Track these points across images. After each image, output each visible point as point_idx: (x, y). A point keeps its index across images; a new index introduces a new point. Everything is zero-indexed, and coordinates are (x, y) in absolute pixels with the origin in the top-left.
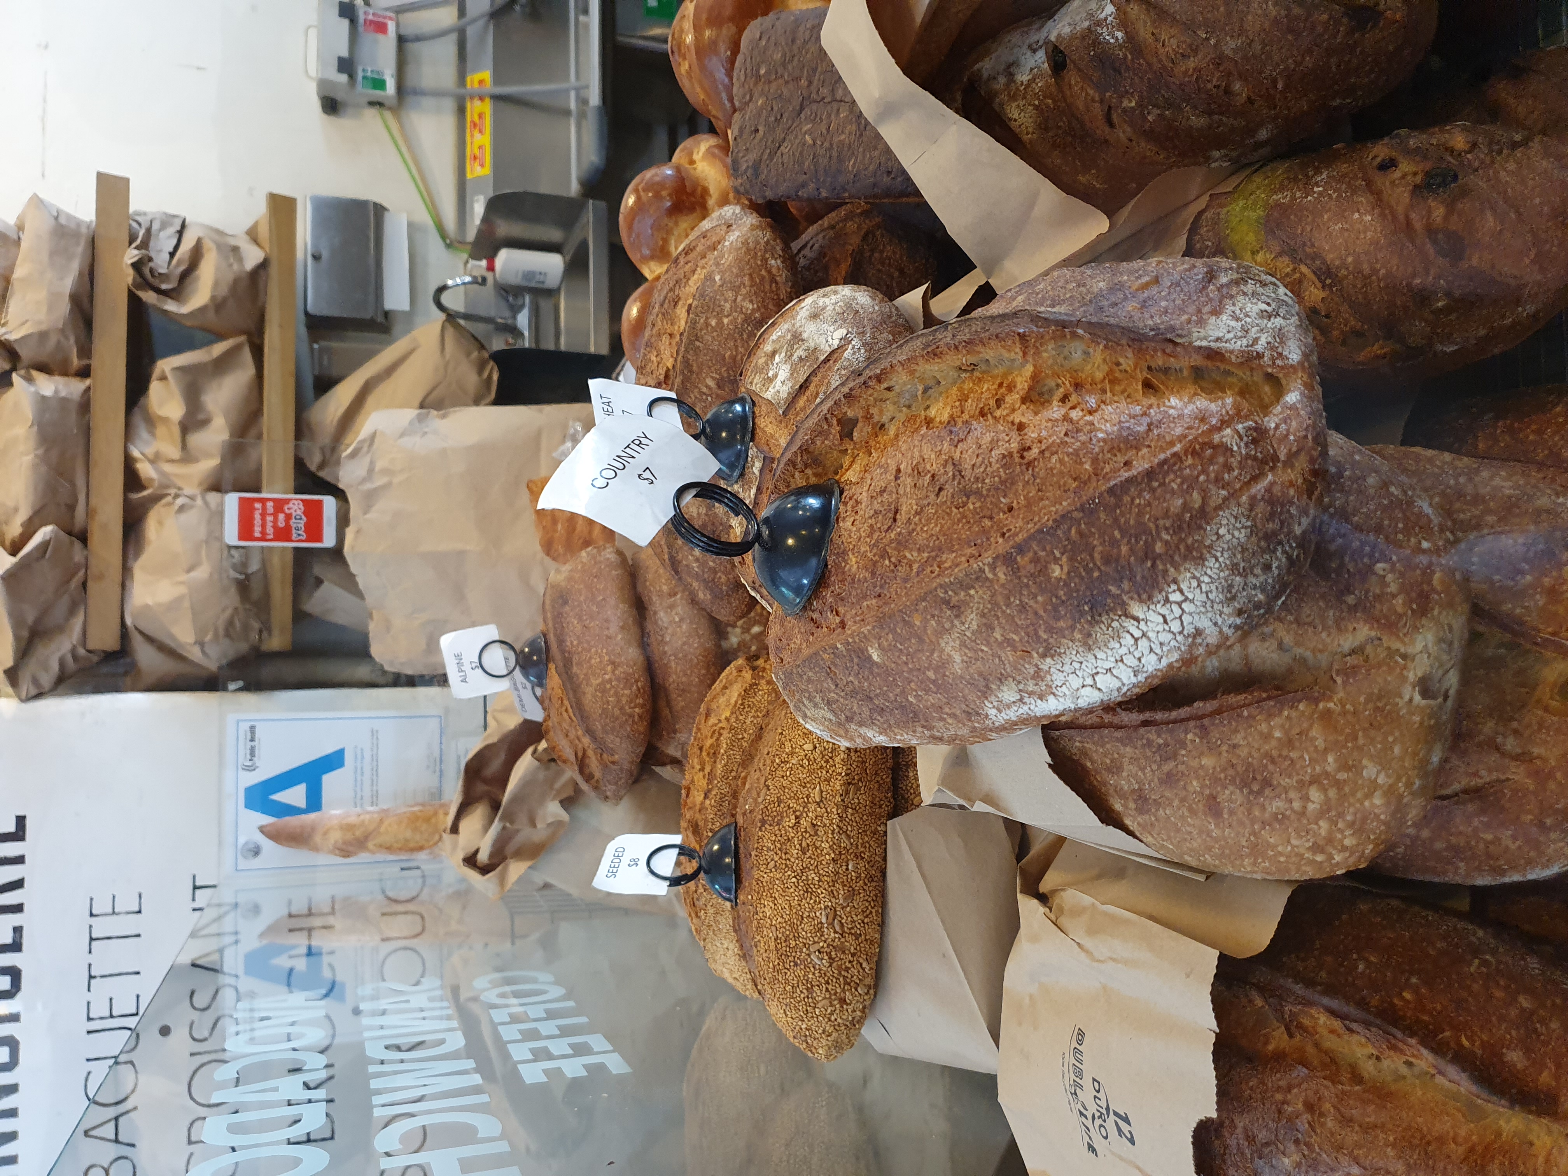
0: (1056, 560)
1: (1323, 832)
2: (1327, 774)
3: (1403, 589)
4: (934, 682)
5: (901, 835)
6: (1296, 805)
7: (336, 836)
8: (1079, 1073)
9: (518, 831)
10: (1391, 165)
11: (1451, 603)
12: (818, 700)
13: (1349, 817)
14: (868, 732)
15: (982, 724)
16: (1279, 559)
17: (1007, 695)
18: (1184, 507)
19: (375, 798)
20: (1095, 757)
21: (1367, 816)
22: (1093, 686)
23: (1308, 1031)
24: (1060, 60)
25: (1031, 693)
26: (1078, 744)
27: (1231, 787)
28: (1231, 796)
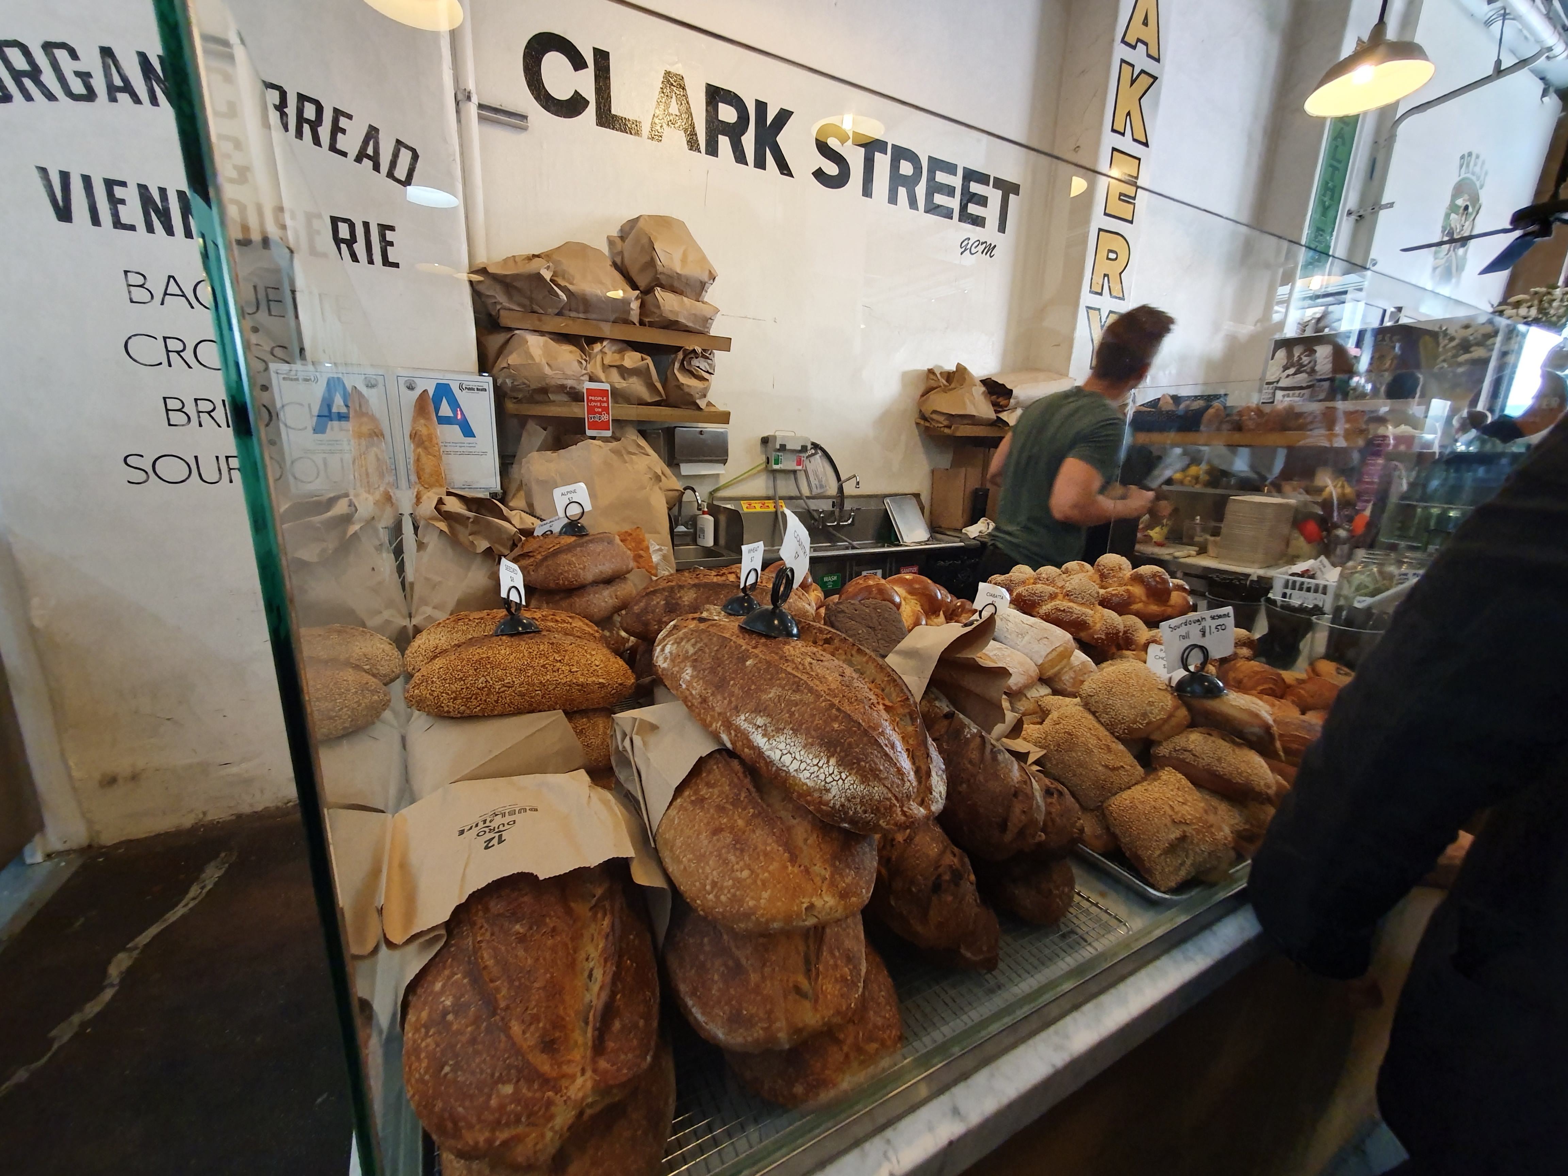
0: (841, 724)
1: (725, 884)
2: (758, 875)
3: (848, 885)
4: (750, 689)
5: (554, 718)
6: (737, 867)
7: (424, 431)
8: (511, 814)
9: (467, 527)
10: (955, 855)
11: (845, 908)
12: (699, 645)
13: (738, 893)
14: (689, 671)
15: (731, 715)
16: (869, 816)
17: (760, 721)
18: (881, 771)
19: (448, 453)
20: (711, 776)
21: (741, 901)
22: (783, 754)
23: (594, 918)
24: (949, 716)
25: (766, 730)
26: (715, 767)
27: (732, 836)
28: (727, 837)
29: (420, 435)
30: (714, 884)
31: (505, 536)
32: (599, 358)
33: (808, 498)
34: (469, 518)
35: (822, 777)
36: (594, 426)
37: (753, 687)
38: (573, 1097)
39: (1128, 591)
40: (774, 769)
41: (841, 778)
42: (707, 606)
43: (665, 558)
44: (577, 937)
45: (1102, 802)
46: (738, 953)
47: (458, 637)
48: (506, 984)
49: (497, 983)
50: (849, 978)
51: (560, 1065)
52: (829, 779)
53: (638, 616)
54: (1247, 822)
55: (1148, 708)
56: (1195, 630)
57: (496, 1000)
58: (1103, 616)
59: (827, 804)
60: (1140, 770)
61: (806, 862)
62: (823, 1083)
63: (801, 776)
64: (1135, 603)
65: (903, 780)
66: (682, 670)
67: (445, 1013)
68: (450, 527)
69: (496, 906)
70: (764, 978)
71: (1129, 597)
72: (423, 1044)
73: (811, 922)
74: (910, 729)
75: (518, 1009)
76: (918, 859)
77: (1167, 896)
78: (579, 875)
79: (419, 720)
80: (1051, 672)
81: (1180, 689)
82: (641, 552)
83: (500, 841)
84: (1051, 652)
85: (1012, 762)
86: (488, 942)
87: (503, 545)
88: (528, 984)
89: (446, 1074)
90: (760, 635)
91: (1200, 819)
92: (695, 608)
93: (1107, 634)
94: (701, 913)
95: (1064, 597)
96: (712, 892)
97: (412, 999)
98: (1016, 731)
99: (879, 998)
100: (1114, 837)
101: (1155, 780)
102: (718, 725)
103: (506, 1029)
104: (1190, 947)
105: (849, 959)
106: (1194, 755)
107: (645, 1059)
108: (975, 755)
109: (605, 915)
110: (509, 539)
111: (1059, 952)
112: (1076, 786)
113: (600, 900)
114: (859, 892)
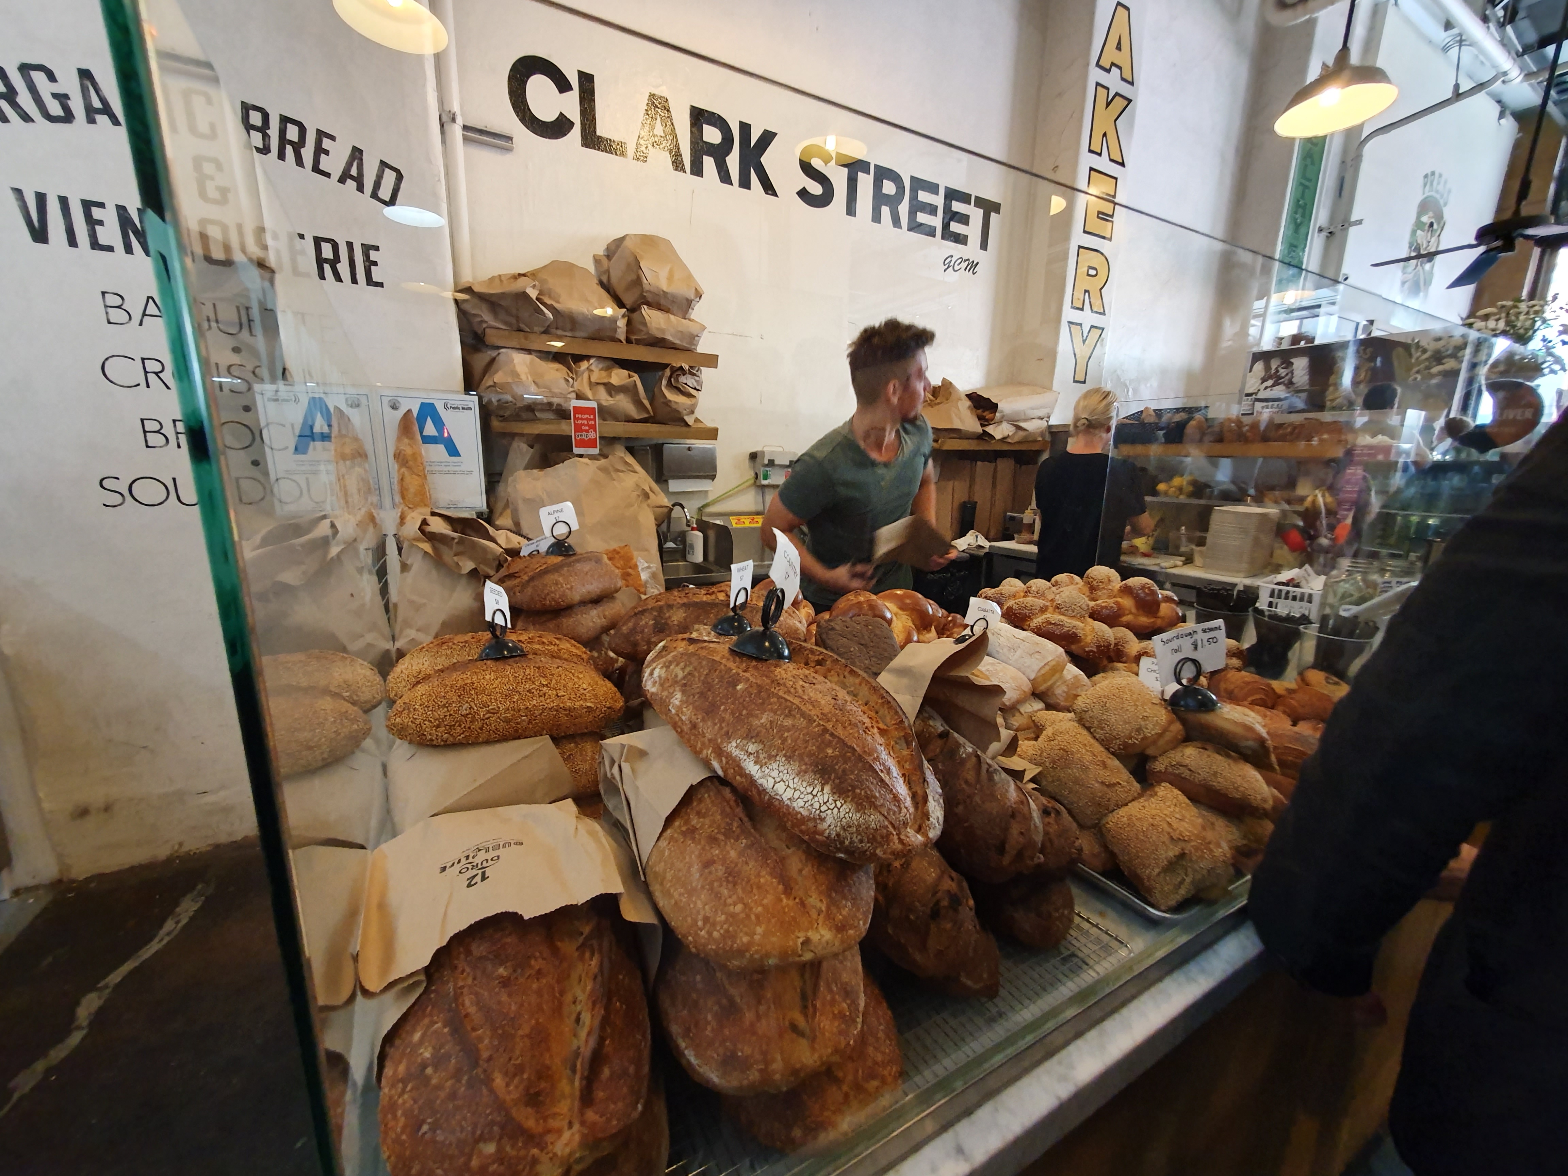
0: (834, 749)
1: (718, 919)
2: (751, 909)
3: (844, 917)
4: (741, 714)
5: (541, 744)
6: (729, 901)
7: (409, 451)
8: (495, 848)
9: (451, 547)
10: (952, 879)
11: (842, 941)
12: (688, 669)
13: (731, 929)
14: (678, 695)
15: (722, 742)
16: (866, 846)
17: (752, 748)
18: (875, 797)
19: (432, 473)
20: (702, 806)
21: (733, 937)
22: (775, 783)
23: (581, 958)
24: (944, 735)
25: (758, 757)
26: (706, 795)
27: (724, 868)
28: (719, 870)
29: (404, 455)
30: (706, 920)
31: (490, 557)
32: (586, 375)
34: (453, 539)
35: (817, 805)
36: (582, 444)
37: (744, 712)
38: (559, 1153)
39: (1117, 603)
40: (767, 797)
41: (836, 806)
42: (696, 626)
43: (654, 576)
44: (563, 978)
45: (1099, 820)
46: (732, 991)
47: (442, 662)
48: (488, 1033)
49: (480, 1032)
50: (848, 1014)
51: (545, 1119)
52: (824, 808)
53: (627, 636)
54: (1245, 837)
55: (1142, 723)
56: (1187, 643)
57: (478, 1050)
58: (1094, 629)
59: (821, 833)
60: (1137, 786)
61: (801, 893)
62: (821, 1126)
63: (795, 804)
64: (1124, 615)
65: (899, 806)
66: (671, 695)
67: (424, 1066)
68: (435, 548)
69: (479, 949)
70: (759, 1017)
71: (1119, 609)
72: (400, 1101)
73: (808, 956)
74: (905, 752)
75: (502, 1060)
76: (915, 885)
77: (1167, 915)
78: (566, 913)
79: (401, 749)
80: (1043, 688)
81: (1174, 703)
82: (630, 571)
83: (484, 878)
84: (1043, 667)
85: (1009, 782)
86: (470, 987)
87: (488, 567)
88: (513, 1032)
89: (425, 1133)
90: (751, 658)
91: (1198, 836)
92: (684, 628)
93: (1098, 647)
94: (693, 950)
95: (1054, 610)
96: (704, 928)
97: (391, 1051)
98: (1012, 748)
99: (878, 1032)
100: (1112, 855)
101: (1151, 796)
102: (710, 751)
103: (488, 1081)
104: (1192, 968)
105: (848, 993)
106: (1190, 770)
107: (636, 1108)
108: (970, 776)
109: (592, 955)
110: (494, 559)
111: (1060, 976)
112: (1072, 804)
113: (587, 939)
114: (856, 924)
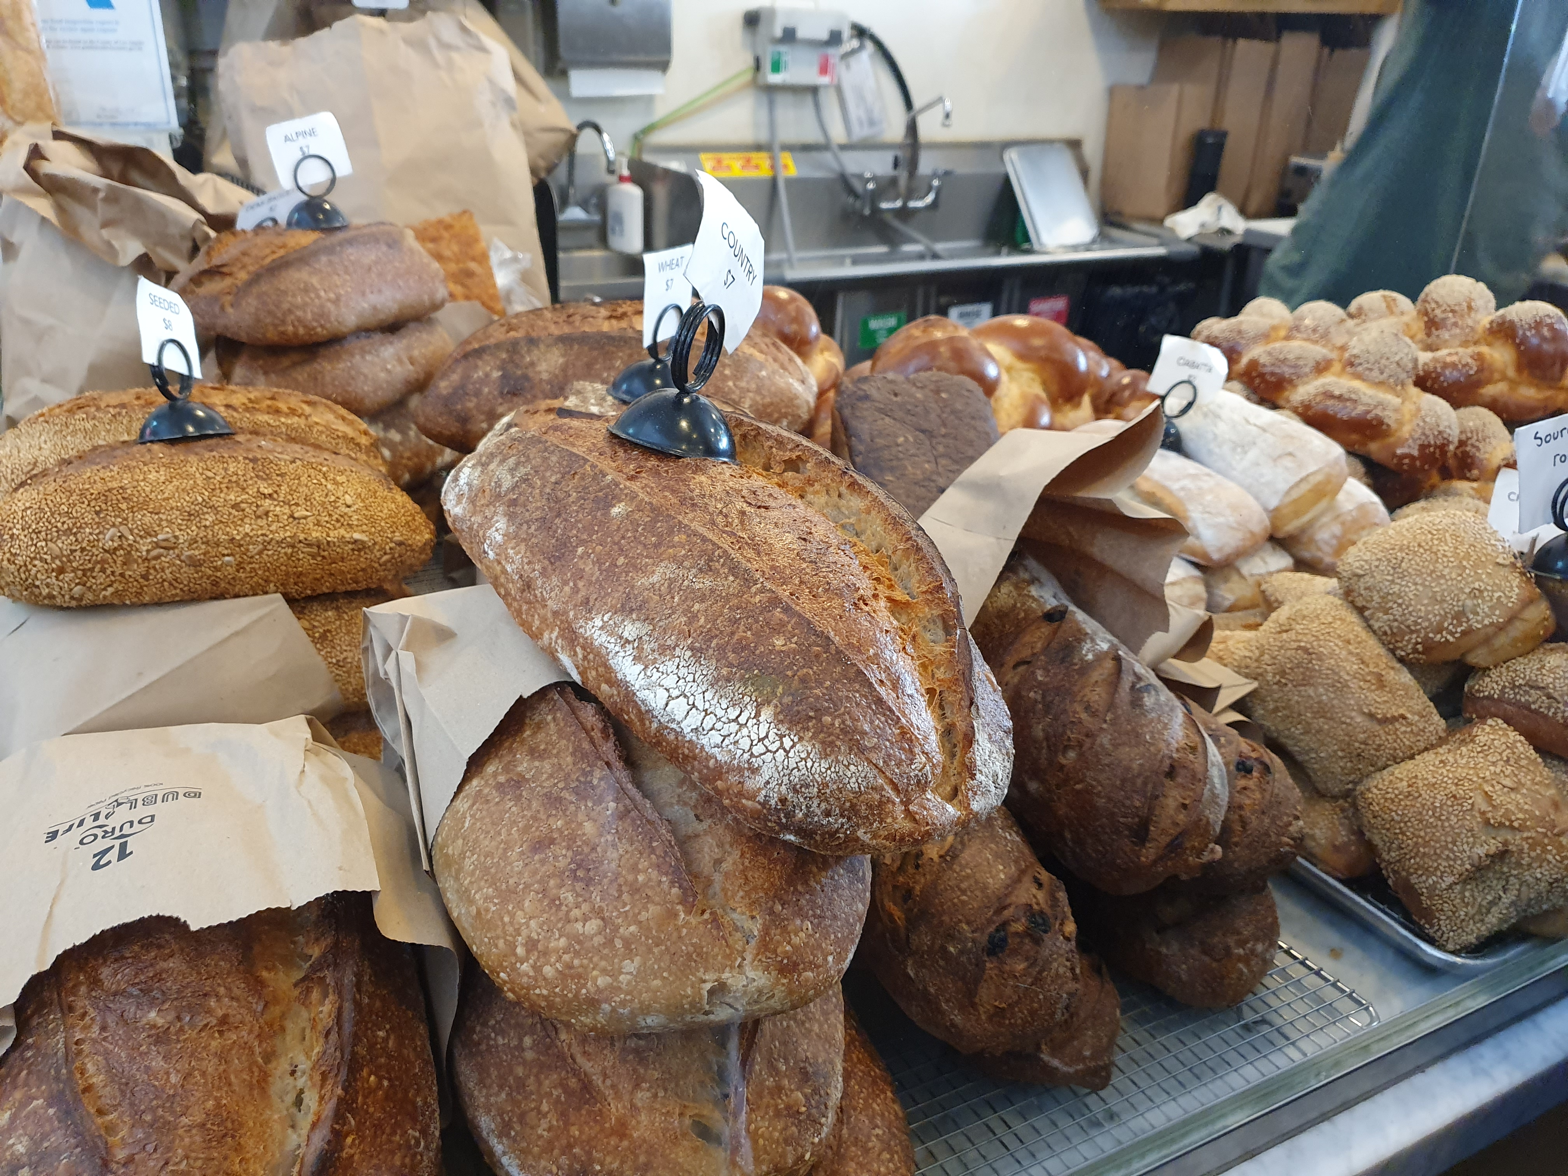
0: (789, 639)
1: (553, 944)
2: (616, 929)
3: (796, 948)
4: (614, 565)
5: (266, 610)
6: (576, 913)
8: (148, 801)
9: (93, 208)
10: (1040, 885)
11: (790, 992)
12: (522, 471)
13: (576, 962)
14: (501, 523)
15: (576, 618)
16: (836, 822)
17: (630, 630)
18: (864, 733)
19: (57, 45)
20: (541, 736)
21: (581, 977)
22: (670, 698)
23: (304, 1000)
24: (1056, 616)
25: (640, 649)
26: (550, 717)
27: (570, 854)
28: (561, 856)
30: (531, 945)
31: (173, 230)
33: (843, 147)
34: (96, 190)
35: (745, 744)
37: (621, 561)
39: (1479, 357)
40: (655, 725)
41: (782, 746)
42: (579, 385)
43: (526, 278)
44: (270, 1032)
45: (1355, 783)
46: (586, 1065)
47: (77, 444)
48: (127, 1118)
49: (111, 1117)
50: (805, 1110)
52: (758, 749)
53: (447, 402)
55: (1469, 603)
57: (108, 1148)
58: (1419, 410)
59: (752, 797)
60: (1438, 722)
61: (715, 903)
63: (704, 741)
64: (1489, 381)
65: (913, 751)
66: (488, 522)
68: (60, 210)
69: (113, 976)
70: (635, 1110)
71: (1480, 370)
73: (722, 1014)
74: (939, 649)
75: (152, 1164)
76: (964, 892)
77: (1458, 960)
78: (274, 921)
80: (1290, 527)
81: (1542, 564)
82: (473, 266)
83: (123, 854)
84: (1297, 484)
85: (1172, 709)
86: (94, 1041)
87: (174, 250)
88: (170, 1118)
90: (649, 451)
91: (1541, 820)
92: (559, 389)
93: (1423, 447)
94: (510, 995)
95: (1344, 368)
96: (527, 959)
98: (1197, 644)
99: (869, 1139)
100: (1370, 849)
101: (1463, 742)
102: (554, 635)
104: (1486, 1051)
105: (809, 1075)
106: (1549, 697)
108: (1097, 696)
109: (325, 995)
110: (183, 237)
111: (1231, 1056)
112: (1307, 753)
113: (314, 969)
114: (820, 961)
